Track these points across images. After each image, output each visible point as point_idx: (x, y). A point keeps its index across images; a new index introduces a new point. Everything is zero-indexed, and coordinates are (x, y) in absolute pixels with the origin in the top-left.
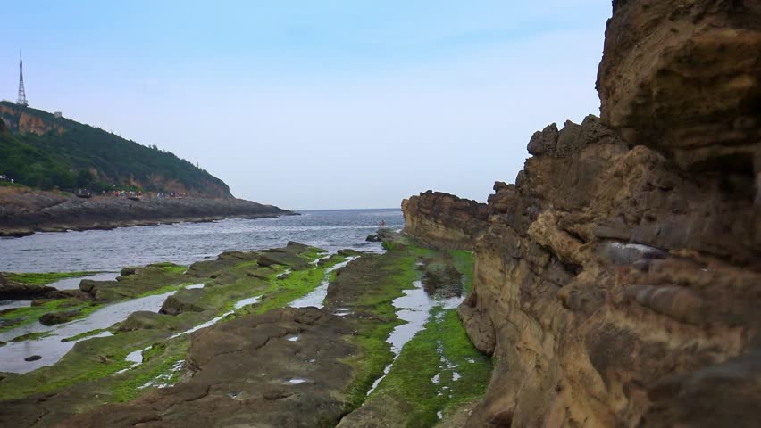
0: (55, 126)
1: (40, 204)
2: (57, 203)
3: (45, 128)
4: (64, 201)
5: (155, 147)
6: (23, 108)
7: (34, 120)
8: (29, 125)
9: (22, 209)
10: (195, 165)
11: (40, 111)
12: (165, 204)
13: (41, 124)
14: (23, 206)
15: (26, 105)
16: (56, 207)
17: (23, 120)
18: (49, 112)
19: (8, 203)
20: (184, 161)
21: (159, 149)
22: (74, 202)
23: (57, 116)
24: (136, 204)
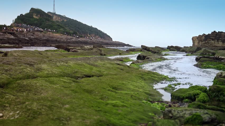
0: (63, 19)
1: (67, 39)
2: (71, 39)
3: (61, 20)
4: (73, 38)
5: (92, 26)
6: (54, 14)
7: (58, 17)
8: (56, 19)
9: (63, 40)
10: (103, 32)
11: (59, 15)
12: (99, 41)
13: (59, 18)
14: (63, 39)
15: (55, 13)
16: (71, 40)
17: (54, 17)
18: (62, 15)
19: (59, 38)
20: (100, 30)
21: (93, 27)
22: (76, 39)
23: (64, 16)
24: (92, 41)
